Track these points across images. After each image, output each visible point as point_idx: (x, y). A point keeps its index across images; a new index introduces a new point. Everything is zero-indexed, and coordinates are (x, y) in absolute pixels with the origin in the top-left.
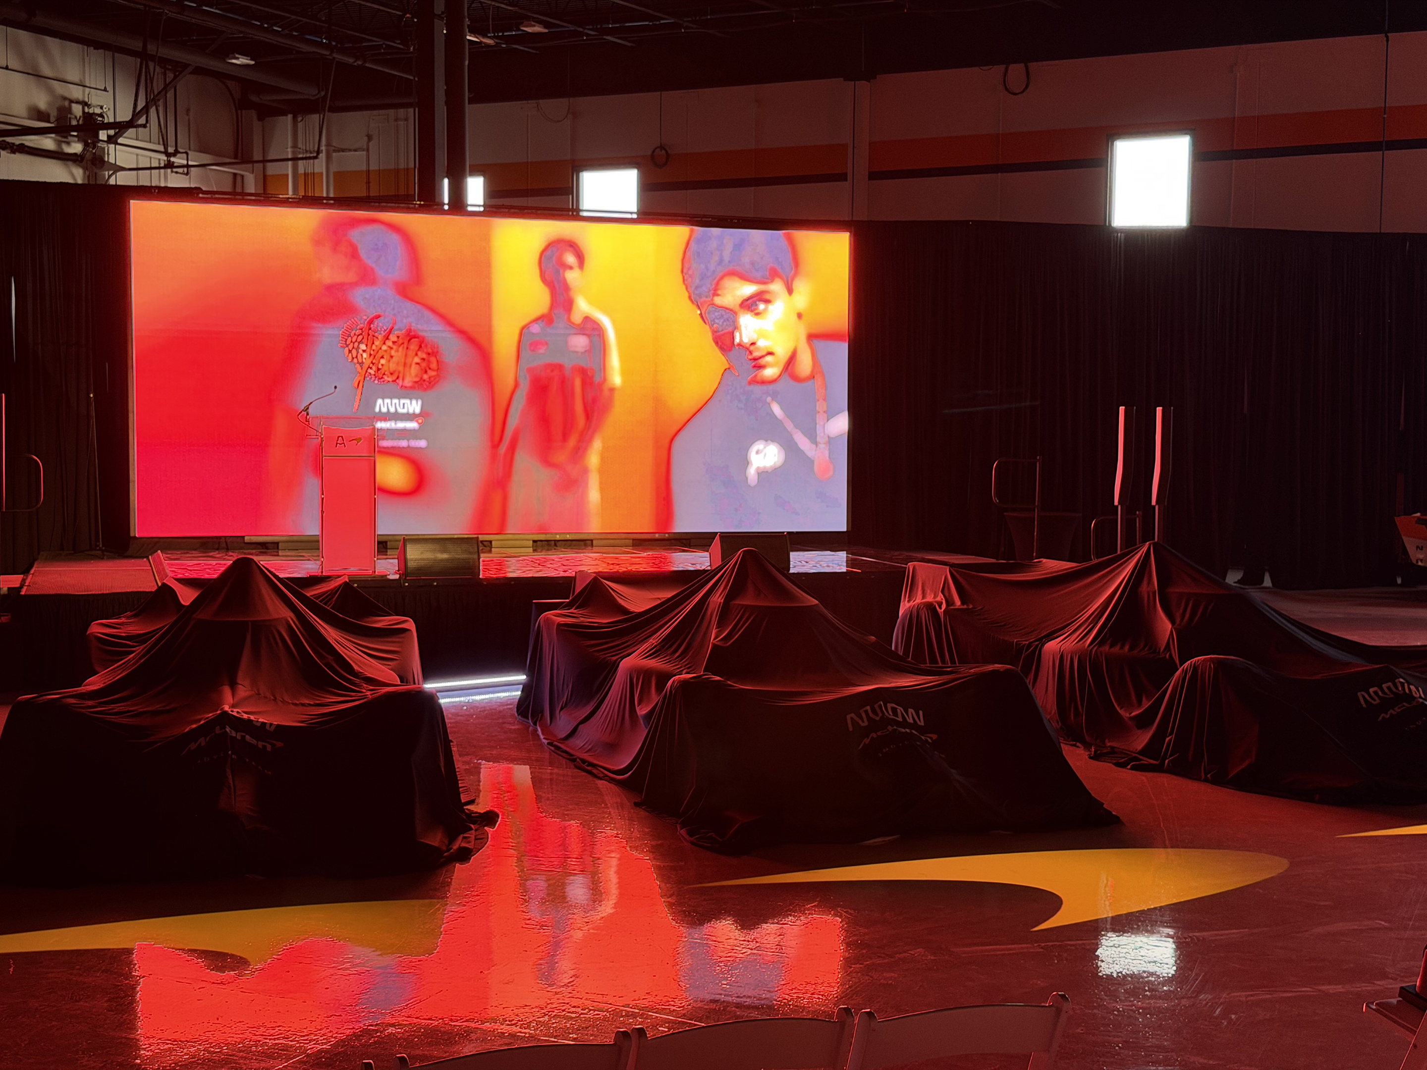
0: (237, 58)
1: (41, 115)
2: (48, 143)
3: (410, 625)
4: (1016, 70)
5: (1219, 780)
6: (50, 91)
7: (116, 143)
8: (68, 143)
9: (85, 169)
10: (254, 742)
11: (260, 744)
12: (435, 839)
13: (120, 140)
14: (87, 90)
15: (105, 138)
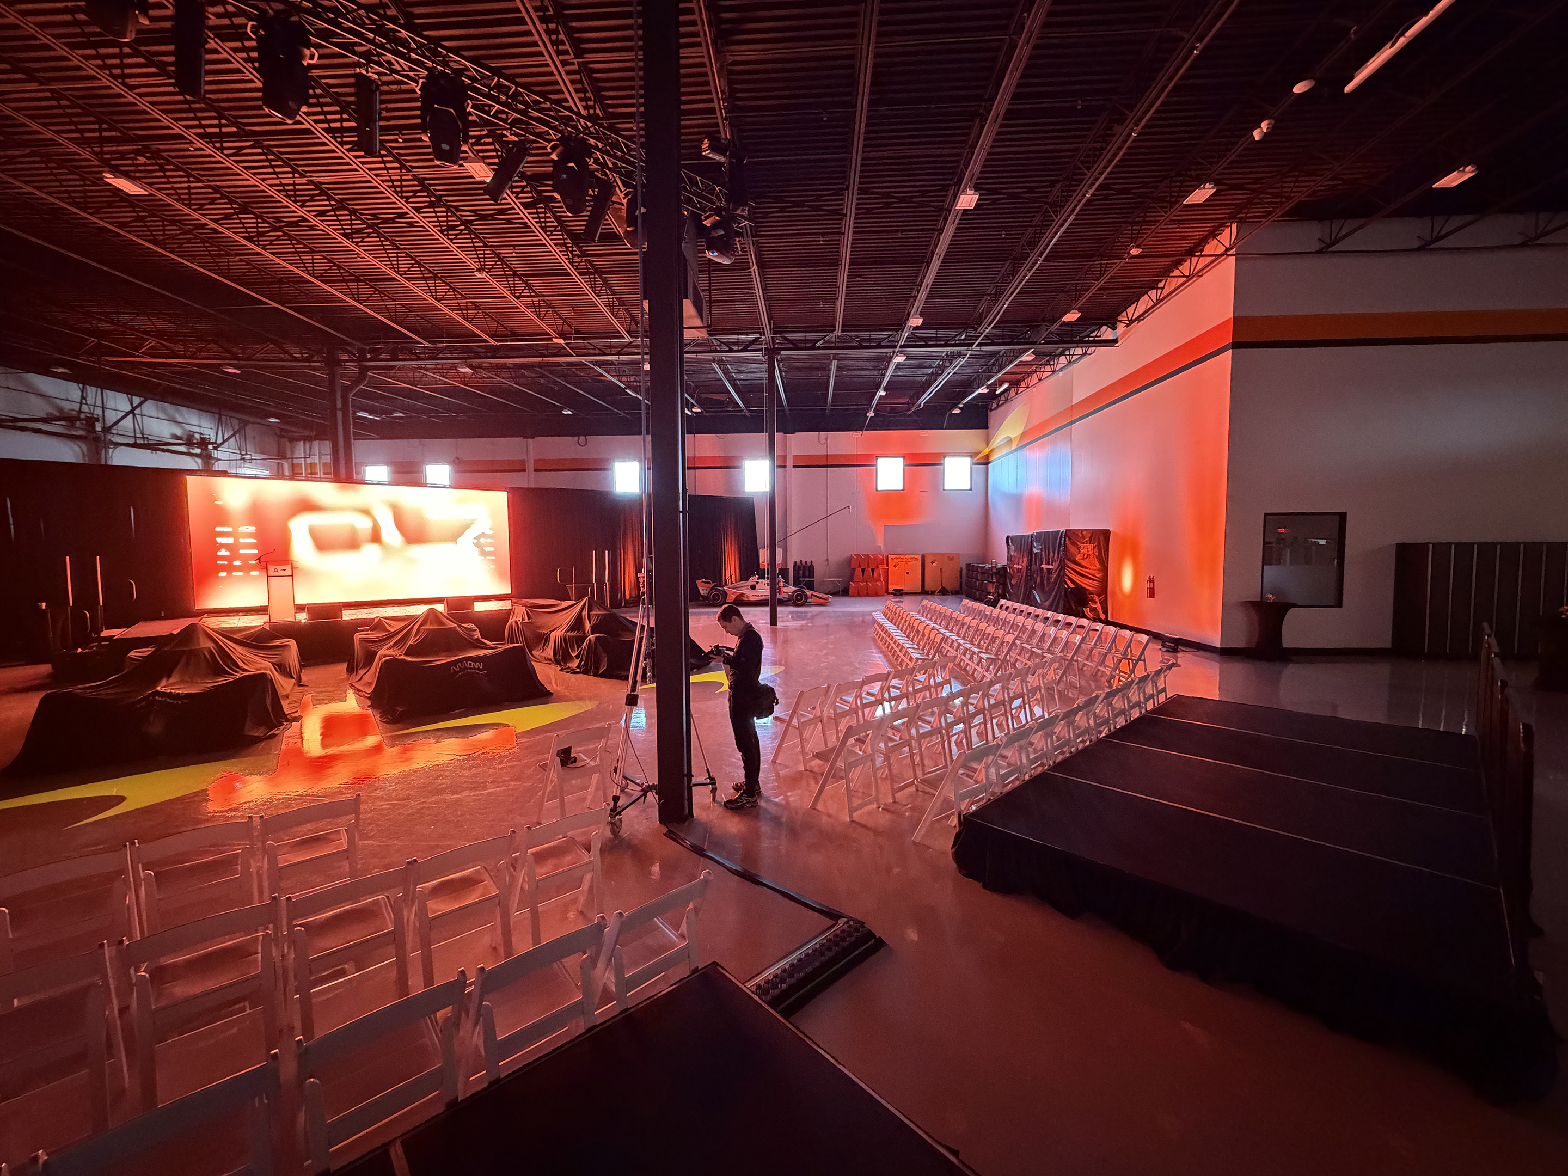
2: (183, 449)
3: (293, 643)
4: (582, 438)
6: (182, 428)
7: (217, 450)
9: (202, 459)
10: (172, 701)
11: (175, 702)
12: (259, 732)
13: (219, 449)
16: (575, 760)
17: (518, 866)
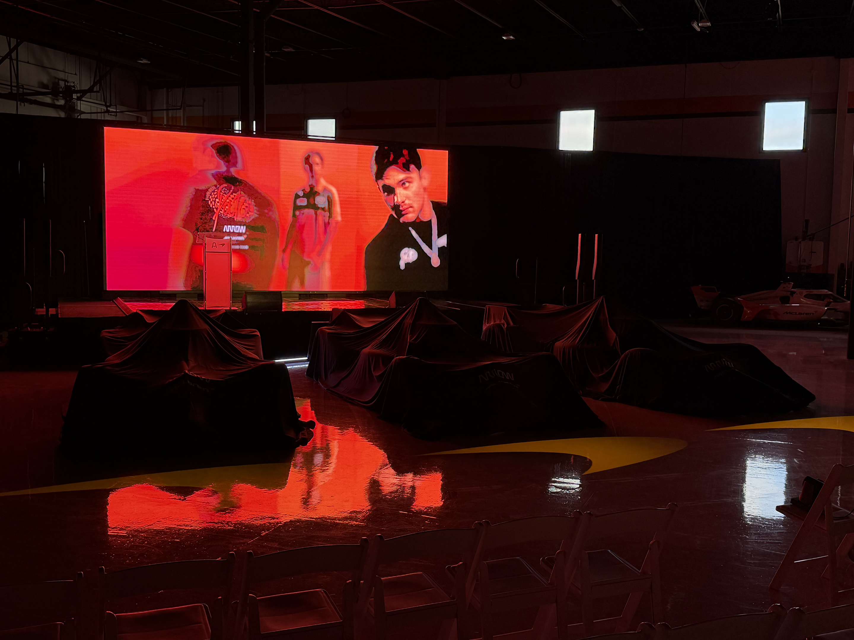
0: (142, 60)
1: (44, 86)
3: (257, 333)
6: (49, 74)
7: (81, 100)
8: (58, 100)
10: (201, 387)
11: (204, 389)
12: (291, 434)
13: (83, 99)
14: (67, 74)
15: (76, 98)
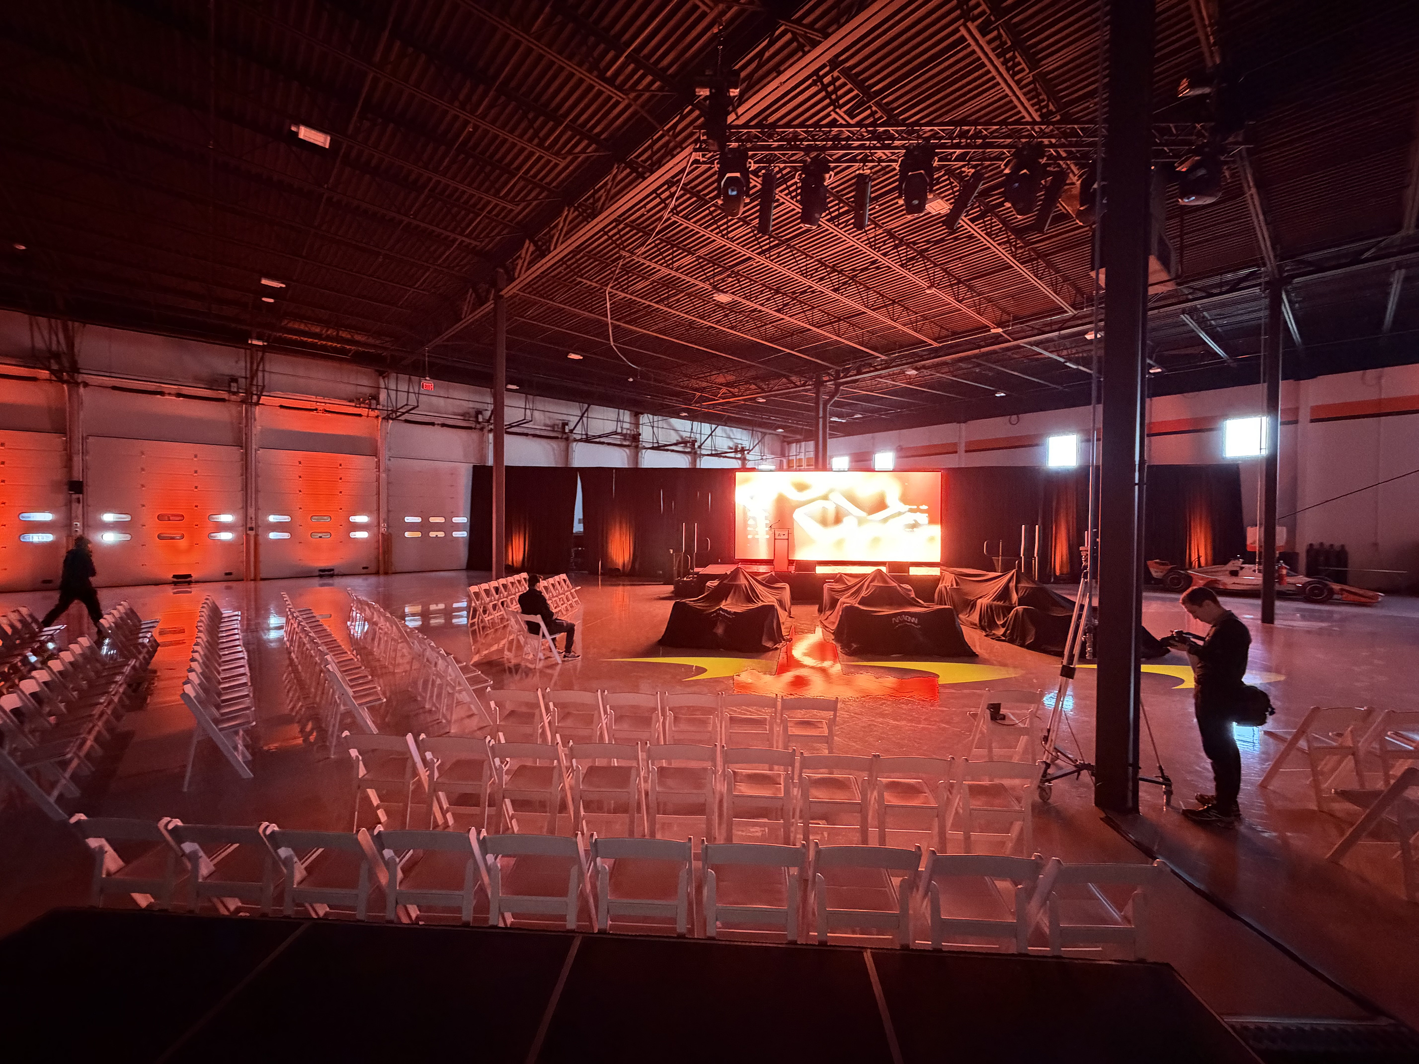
0: (780, 430)
3: (787, 586)
4: (1014, 417)
5: (1022, 646)
8: (737, 455)
9: (742, 461)
14: (743, 441)
15: (746, 453)
16: (1004, 717)
17: (954, 791)
